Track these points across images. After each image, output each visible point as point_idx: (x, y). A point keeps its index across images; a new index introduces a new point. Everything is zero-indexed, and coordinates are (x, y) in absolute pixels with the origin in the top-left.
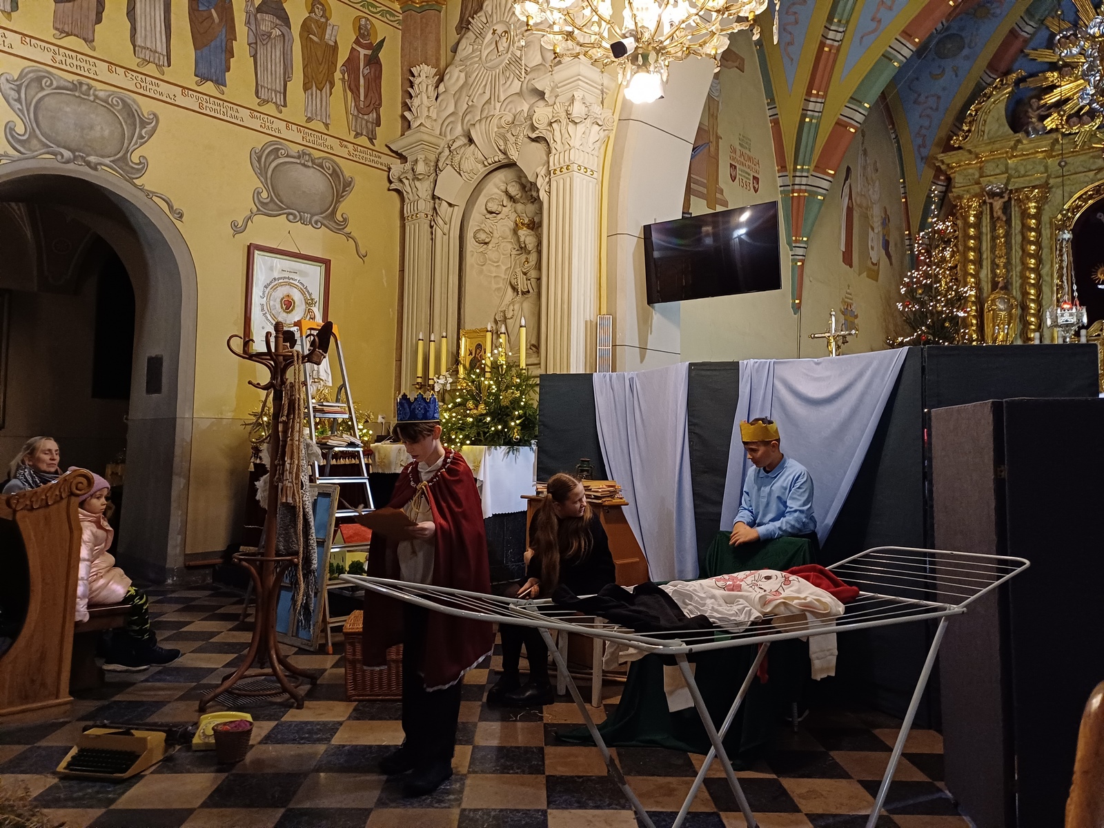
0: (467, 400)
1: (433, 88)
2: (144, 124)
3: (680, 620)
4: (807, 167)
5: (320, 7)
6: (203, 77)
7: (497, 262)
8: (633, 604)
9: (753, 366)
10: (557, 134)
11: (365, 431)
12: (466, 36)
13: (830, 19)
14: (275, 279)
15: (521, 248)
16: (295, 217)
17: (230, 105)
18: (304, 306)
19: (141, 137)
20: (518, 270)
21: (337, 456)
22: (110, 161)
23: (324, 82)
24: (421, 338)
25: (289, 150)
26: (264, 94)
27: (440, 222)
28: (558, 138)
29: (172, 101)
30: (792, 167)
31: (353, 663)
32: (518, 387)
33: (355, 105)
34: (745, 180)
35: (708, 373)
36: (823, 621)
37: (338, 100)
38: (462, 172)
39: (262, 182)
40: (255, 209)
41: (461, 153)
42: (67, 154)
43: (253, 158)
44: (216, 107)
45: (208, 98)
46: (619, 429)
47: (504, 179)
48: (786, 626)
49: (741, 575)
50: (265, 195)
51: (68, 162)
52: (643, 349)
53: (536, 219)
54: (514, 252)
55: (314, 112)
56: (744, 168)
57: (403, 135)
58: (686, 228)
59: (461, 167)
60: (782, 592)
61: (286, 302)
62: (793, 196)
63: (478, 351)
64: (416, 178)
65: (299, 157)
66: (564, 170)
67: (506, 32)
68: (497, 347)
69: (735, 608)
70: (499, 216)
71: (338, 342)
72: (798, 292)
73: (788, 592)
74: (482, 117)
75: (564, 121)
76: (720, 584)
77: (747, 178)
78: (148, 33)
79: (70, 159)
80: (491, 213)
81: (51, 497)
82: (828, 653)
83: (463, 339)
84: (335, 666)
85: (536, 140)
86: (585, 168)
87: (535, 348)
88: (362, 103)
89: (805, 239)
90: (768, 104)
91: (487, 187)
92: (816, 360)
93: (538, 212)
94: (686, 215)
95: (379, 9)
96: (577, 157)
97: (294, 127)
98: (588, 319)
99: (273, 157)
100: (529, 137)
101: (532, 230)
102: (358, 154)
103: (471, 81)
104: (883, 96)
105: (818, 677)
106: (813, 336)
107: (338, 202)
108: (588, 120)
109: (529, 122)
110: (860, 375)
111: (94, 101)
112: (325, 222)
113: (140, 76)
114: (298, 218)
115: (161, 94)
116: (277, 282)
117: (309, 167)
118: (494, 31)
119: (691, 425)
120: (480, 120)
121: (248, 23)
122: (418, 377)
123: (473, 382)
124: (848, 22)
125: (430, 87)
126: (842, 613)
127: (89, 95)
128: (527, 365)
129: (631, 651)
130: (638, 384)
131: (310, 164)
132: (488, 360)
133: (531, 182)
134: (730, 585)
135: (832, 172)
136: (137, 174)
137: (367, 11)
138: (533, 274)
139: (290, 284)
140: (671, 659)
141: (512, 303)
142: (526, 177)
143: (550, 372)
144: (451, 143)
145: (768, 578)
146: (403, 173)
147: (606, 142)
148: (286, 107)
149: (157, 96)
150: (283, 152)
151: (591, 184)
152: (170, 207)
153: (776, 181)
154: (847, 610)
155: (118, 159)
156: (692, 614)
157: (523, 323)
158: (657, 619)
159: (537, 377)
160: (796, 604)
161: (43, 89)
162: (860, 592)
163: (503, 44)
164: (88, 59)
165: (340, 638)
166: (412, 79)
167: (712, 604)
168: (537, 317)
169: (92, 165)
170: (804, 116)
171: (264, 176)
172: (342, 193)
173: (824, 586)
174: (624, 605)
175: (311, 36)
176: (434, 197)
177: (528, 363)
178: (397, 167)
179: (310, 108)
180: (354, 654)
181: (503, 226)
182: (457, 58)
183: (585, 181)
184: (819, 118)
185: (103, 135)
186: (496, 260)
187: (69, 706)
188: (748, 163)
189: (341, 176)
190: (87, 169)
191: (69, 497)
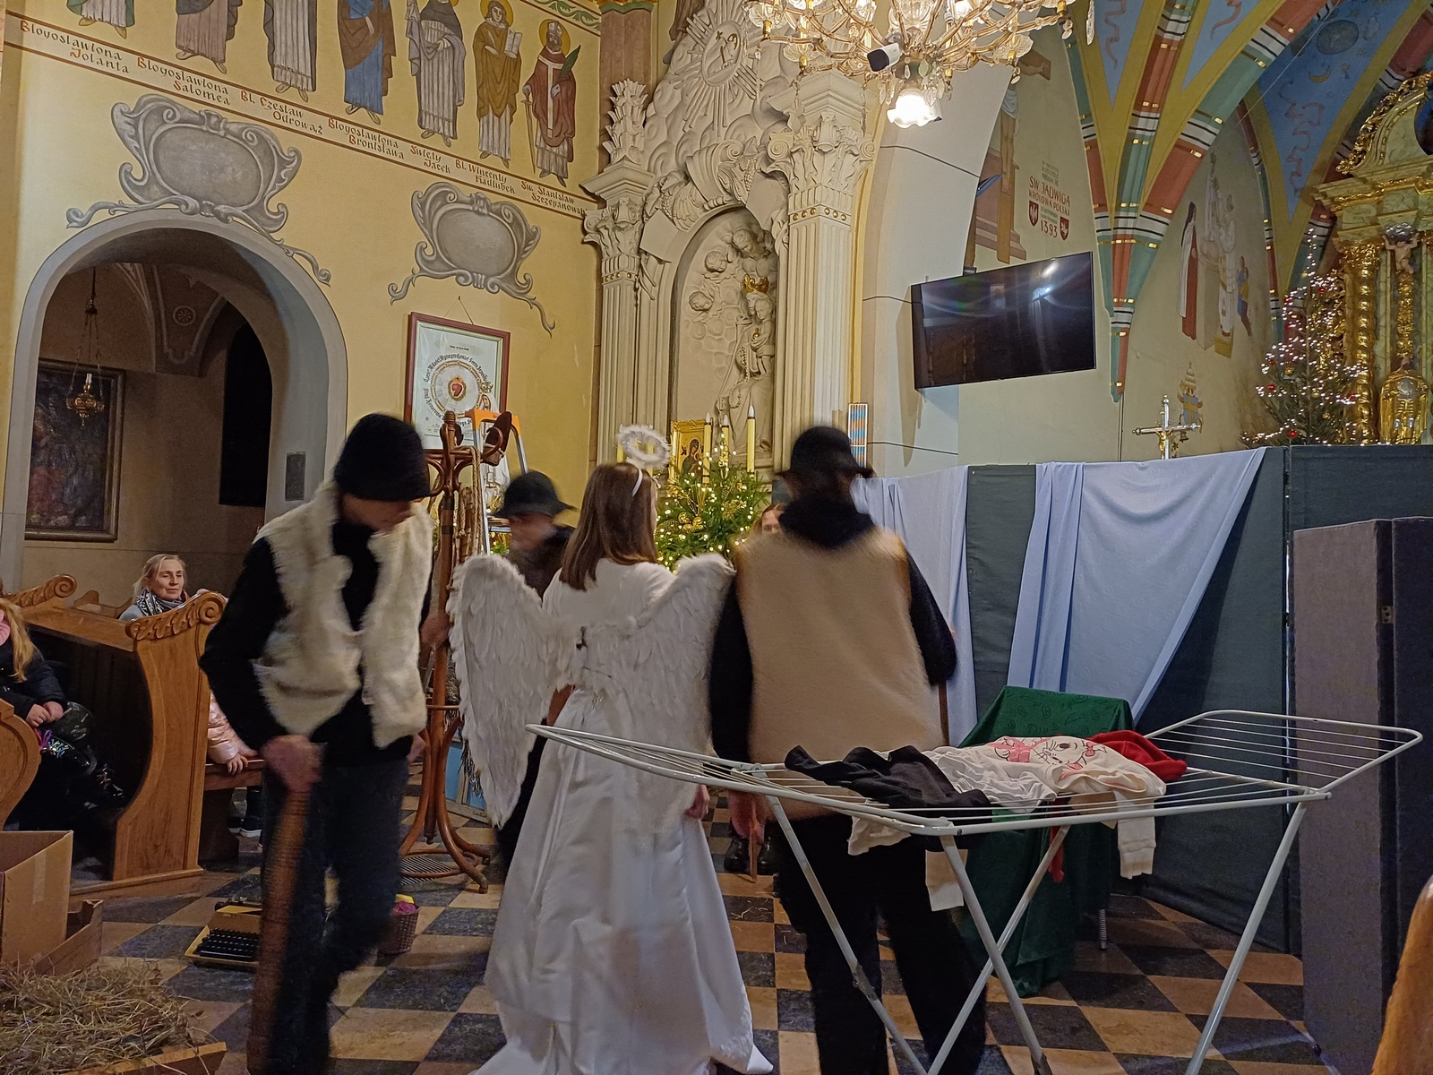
0: (680, 512)
1: (640, 110)
2: (283, 163)
3: (948, 795)
4: (1135, 205)
5: (499, 10)
6: (354, 103)
7: (719, 335)
8: (888, 774)
9: (1055, 471)
10: (799, 167)
12: (683, 42)
13: (1170, 5)
14: (441, 357)
15: (750, 316)
16: (467, 278)
17: (387, 137)
18: (476, 392)
19: (280, 180)
20: (746, 345)
22: (243, 211)
23: (503, 106)
25: (460, 195)
26: (428, 123)
27: (648, 283)
28: (801, 177)
29: (317, 135)
30: (1114, 205)
32: (744, 495)
33: (542, 134)
34: (1049, 223)
35: (994, 480)
36: (1136, 803)
37: (521, 128)
38: (675, 219)
39: (426, 235)
40: (417, 269)
41: (675, 193)
42: (193, 203)
43: (415, 204)
44: (370, 141)
45: (360, 129)
47: (729, 226)
48: (1087, 807)
49: (1029, 741)
50: (429, 251)
51: (192, 213)
52: (909, 448)
53: (770, 279)
54: (741, 322)
55: (490, 144)
56: (1048, 207)
57: (601, 171)
58: (970, 286)
59: (675, 212)
60: (1083, 764)
61: (455, 387)
62: (1116, 244)
63: (694, 449)
64: (617, 228)
65: (471, 203)
66: (808, 214)
67: (734, 36)
68: (717, 444)
69: (1021, 783)
70: (723, 275)
71: (519, 436)
72: (1120, 373)
73: (1091, 765)
74: (703, 147)
75: (809, 151)
76: (1002, 751)
77: (1053, 221)
78: (290, 51)
79: (196, 208)
80: (712, 271)
81: (178, 623)
82: (1143, 844)
83: (675, 433)
85: (768, 176)
86: (835, 211)
87: (768, 445)
88: (550, 132)
89: (1130, 301)
90: (1082, 121)
91: (709, 237)
92: (1141, 463)
93: (772, 269)
94: (969, 271)
95: (572, 10)
96: (825, 197)
97: (466, 164)
98: (836, 409)
99: (439, 203)
100: (763, 172)
101: (765, 292)
102: (545, 197)
103: (688, 100)
104: (1242, 107)
105: (1129, 874)
106: (1138, 431)
107: (519, 258)
108: (840, 149)
109: (763, 152)
110: (1201, 484)
111: (223, 137)
112: (504, 285)
113: (279, 103)
114: (470, 280)
115: (304, 125)
116: (443, 361)
117: (484, 214)
118: (719, 34)
119: (971, 548)
120: (700, 151)
121: (410, 32)
123: (687, 489)
124: (1194, 9)
125: (636, 109)
126: (1162, 793)
127: (218, 130)
128: (755, 468)
129: (886, 832)
130: (900, 494)
131: (485, 211)
132: (706, 462)
133: (764, 231)
134: (1014, 754)
135: (1170, 212)
136: (276, 226)
138: (766, 350)
139: (461, 365)
140: (935, 843)
141: (738, 387)
142: (758, 224)
144: (662, 181)
145: (1065, 746)
146: (601, 221)
147: (863, 176)
148: (456, 138)
149: (299, 128)
150: (452, 196)
151: (842, 232)
152: (315, 268)
153: (1093, 225)
154: (1169, 790)
155: (253, 208)
156: (964, 788)
157: (752, 416)
158: (918, 791)
159: (770, 482)
160: (1101, 780)
161: (165, 123)
162: (1188, 768)
163: (731, 51)
164: (218, 83)
166: (613, 99)
167: (990, 776)
168: (769, 404)
169: (222, 216)
170: (1131, 137)
171: (429, 226)
172: (527, 245)
173: (1137, 759)
174: (876, 774)
175: (486, 47)
176: (639, 251)
177: (757, 465)
178: (593, 213)
179: (485, 139)
181: (727, 287)
182: (672, 71)
183: (834, 228)
184: (1152, 141)
185: (234, 178)
186: (718, 332)
187: (198, 878)
188: (1053, 200)
189: (523, 226)
190: (215, 221)
191: (198, 624)
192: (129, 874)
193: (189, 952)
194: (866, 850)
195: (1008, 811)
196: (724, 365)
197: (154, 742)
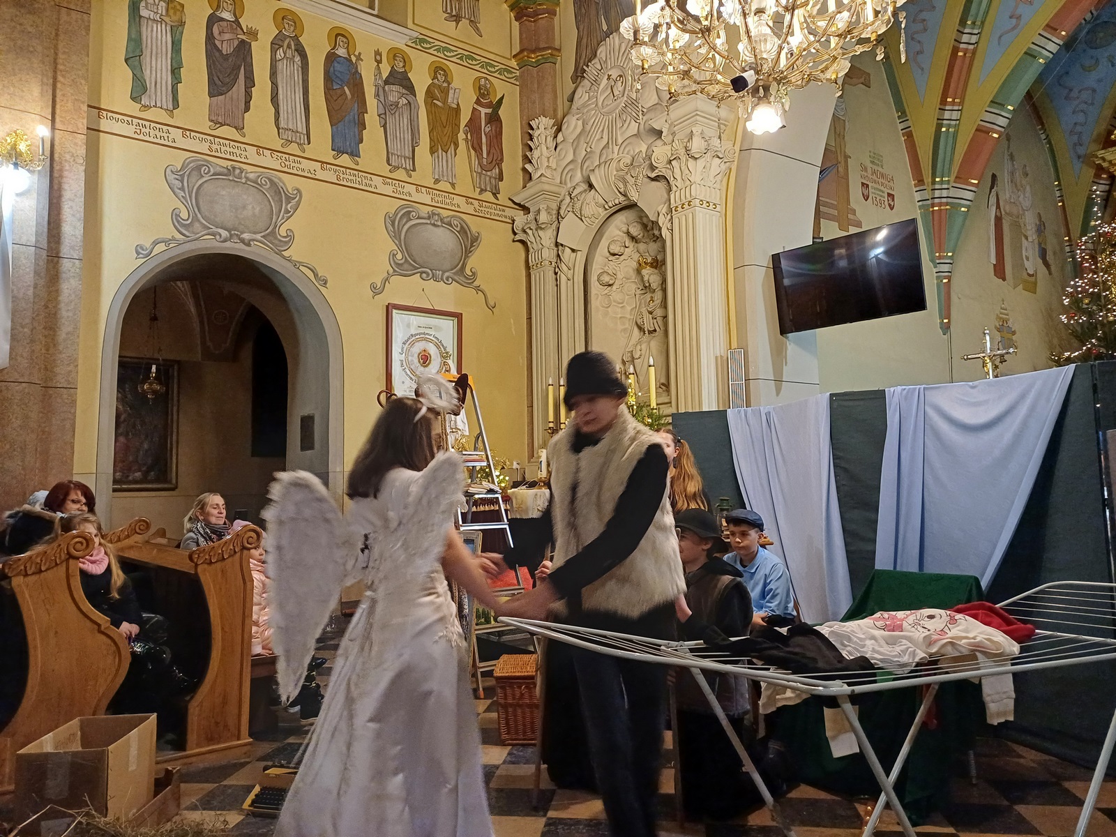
1: (552, 138)
2: (289, 199)
3: (839, 662)
4: (947, 179)
5: (442, 73)
6: (339, 151)
7: (622, 303)
8: (788, 646)
9: (901, 393)
10: (677, 171)
11: (501, 477)
12: (582, 84)
13: (963, 22)
14: (412, 335)
15: (646, 287)
16: (428, 275)
17: (364, 174)
18: (440, 360)
19: (287, 212)
20: (644, 310)
21: (476, 503)
22: (262, 237)
23: (449, 144)
24: (551, 383)
25: (420, 212)
26: (394, 161)
27: (564, 268)
28: (678, 175)
29: (313, 176)
30: (930, 180)
31: (505, 707)
33: (479, 163)
34: (878, 198)
35: (851, 403)
36: (995, 661)
37: (462, 160)
38: (583, 218)
39: (396, 245)
40: (391, 271)
41: (582, 199)
42: (225, 234)
43: (387, 222)
44: (354, 178)
45: (344, 170)
46: (758, 467)
47: (625, 220)
48: (956, 668)
49: (900, 614)
50: (399, 256)
51: (225, 241)
52: (779, 381)
53: (659, 258)
54: (639, 292)
55: (441, 173)
56: (877, 186)
57: (524, 187)
58: (819, 252)
59: (583, 212)
60: (948, 631)
61: (423, 357)
62: (933, 211)
64: (539, 228)
65: (429, 218)
66: (686, 206)
67: (621, 76)
69: (898, 649)
70: (622, 258)
71: (474, 392)
72: (946, 311)
73: (954, 632)
74: (601, 161)
75: (683, 158)
76: (879, 624)
77: (881, 196)
78: (290, 116)
79: (227, 238)
80: (614, 255)
82: (1003, 696)
84: (488, 710)
85: (653, 179)
86: (708, 202)
87: (665, 386)
88: (485, 160)
89: (950, 254)
90: (899, 117)
91: (609, 229)
92: (971, 383)
93: (661, 250)
94: (817, 240)
95: (497, 68)
96: (698, 192)
97: (424, 189)
98: (718, 355)
99: (405, 220)
100: (649, 177)
101: (656, 268)
102: (483, 209)
103: (588, 128)
104: (1029, 96)
105: (995, 721)
106: (966, 357)
107: (467, 256)
108: (708, 154)
109: (647, 163)
110: (1023, 396)
111: (245, 183)
112: (456, 278)
113: (284, 155)
114: (431, 276)
115: (303, 170)
116: (413, 338)
117: (439, 226)
118: (609, 76)
119: (837, 459)
120: (599, 165)
121: (377, 95)
122: (550, 422)
124: (983, 23)
125: (549, 138)
126: (1017, 653)
127: (241, 178)
128: (657, 405)
129: (789, 694)
130: (775, 418)
131: (439, 223)
133: (652, 221)
134: (890, 625)
135: (976, 182)
136: (286, 246)
137: (486, 71)
138: (659, 312)
139: (426, 340)
140: (833, 701)
141: (639, 342)
142: (647, 217)
143: (682, 410)
144: (571, 190)
145: (931, 617)
146: (526, 224)
147: (728, 173)
148: (415, 171)
149: (299, 173)
150: (414, 214)
151: (714, 218)
152: (316, 275)
153: (913, 197)
154: (1022, 650)
155: (268, 234)
156: (852, 655)
157: (652, 364)
158: (815, 660)
159: (669, 416)
160: (964, 643)
161: (202, 176)
162: (1036, 631)
163: (619, 88)
164: (239, 145)
165: (491, 682)
166: (531, 132)
167: (872, 645)
168: (664, 354)
169: (246, 241)
170: (939, 126)
171: (398, 238)
172: (472, 246)
173: (994, 624)
174: (779, 647)
175: (434, 101)
176: (557, 244)
177: (659, 402)
178: (520, 219)
179: (437, 169)
180: (506, 698)
181: (627, 266)
182: (574, 107)
183: (707, 216)
184: (957, 127)
185: (254, 213)
186: (621, 301)
187: (249, 747)
188: (880, 180)
189: (469, 232)
190: (242, 246)
191: (242, 550)
192: (199, 746)
193: (246, 805)
194: (774, 709)
195: (890, 673)
196: (627, 326)
197: (213, 642)
